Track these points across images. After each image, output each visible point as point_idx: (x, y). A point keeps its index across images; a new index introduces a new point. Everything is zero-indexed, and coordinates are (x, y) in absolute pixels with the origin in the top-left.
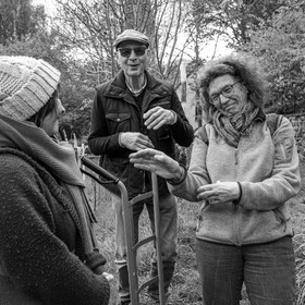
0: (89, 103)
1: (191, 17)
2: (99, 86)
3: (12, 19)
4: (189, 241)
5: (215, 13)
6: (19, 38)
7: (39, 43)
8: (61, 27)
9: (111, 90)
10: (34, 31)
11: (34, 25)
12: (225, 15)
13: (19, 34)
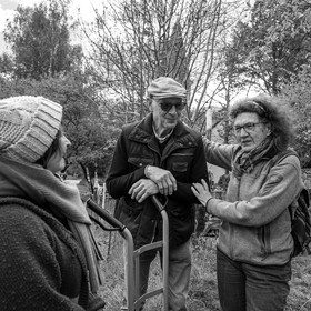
0: (113, 143)
1: (224, 67)
2: (126, 125)
3: (48, 57)
4: (202, 295)
5: (247, 64)
6: (53, 75)
7: (72, 80)
8: (96, 67)
9: (136, 134)
10: (69, 69)
11: (69, 63)
12: (257, 67)
13: (53, 70)
